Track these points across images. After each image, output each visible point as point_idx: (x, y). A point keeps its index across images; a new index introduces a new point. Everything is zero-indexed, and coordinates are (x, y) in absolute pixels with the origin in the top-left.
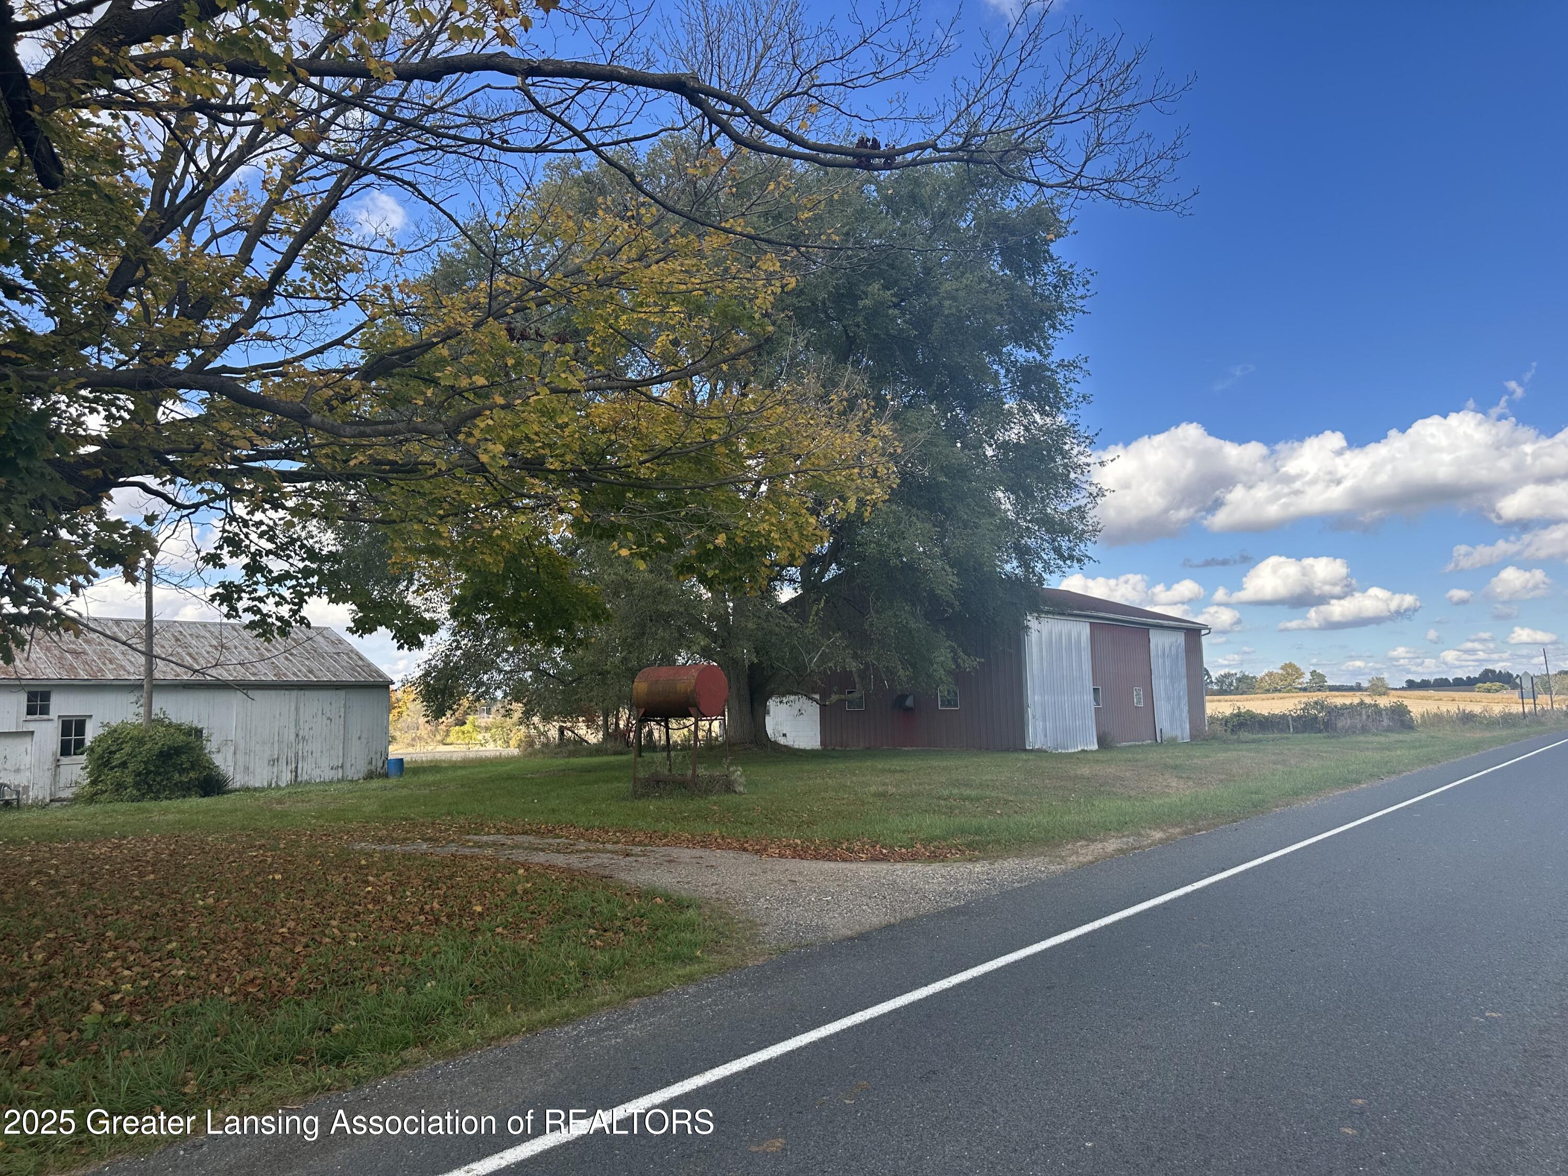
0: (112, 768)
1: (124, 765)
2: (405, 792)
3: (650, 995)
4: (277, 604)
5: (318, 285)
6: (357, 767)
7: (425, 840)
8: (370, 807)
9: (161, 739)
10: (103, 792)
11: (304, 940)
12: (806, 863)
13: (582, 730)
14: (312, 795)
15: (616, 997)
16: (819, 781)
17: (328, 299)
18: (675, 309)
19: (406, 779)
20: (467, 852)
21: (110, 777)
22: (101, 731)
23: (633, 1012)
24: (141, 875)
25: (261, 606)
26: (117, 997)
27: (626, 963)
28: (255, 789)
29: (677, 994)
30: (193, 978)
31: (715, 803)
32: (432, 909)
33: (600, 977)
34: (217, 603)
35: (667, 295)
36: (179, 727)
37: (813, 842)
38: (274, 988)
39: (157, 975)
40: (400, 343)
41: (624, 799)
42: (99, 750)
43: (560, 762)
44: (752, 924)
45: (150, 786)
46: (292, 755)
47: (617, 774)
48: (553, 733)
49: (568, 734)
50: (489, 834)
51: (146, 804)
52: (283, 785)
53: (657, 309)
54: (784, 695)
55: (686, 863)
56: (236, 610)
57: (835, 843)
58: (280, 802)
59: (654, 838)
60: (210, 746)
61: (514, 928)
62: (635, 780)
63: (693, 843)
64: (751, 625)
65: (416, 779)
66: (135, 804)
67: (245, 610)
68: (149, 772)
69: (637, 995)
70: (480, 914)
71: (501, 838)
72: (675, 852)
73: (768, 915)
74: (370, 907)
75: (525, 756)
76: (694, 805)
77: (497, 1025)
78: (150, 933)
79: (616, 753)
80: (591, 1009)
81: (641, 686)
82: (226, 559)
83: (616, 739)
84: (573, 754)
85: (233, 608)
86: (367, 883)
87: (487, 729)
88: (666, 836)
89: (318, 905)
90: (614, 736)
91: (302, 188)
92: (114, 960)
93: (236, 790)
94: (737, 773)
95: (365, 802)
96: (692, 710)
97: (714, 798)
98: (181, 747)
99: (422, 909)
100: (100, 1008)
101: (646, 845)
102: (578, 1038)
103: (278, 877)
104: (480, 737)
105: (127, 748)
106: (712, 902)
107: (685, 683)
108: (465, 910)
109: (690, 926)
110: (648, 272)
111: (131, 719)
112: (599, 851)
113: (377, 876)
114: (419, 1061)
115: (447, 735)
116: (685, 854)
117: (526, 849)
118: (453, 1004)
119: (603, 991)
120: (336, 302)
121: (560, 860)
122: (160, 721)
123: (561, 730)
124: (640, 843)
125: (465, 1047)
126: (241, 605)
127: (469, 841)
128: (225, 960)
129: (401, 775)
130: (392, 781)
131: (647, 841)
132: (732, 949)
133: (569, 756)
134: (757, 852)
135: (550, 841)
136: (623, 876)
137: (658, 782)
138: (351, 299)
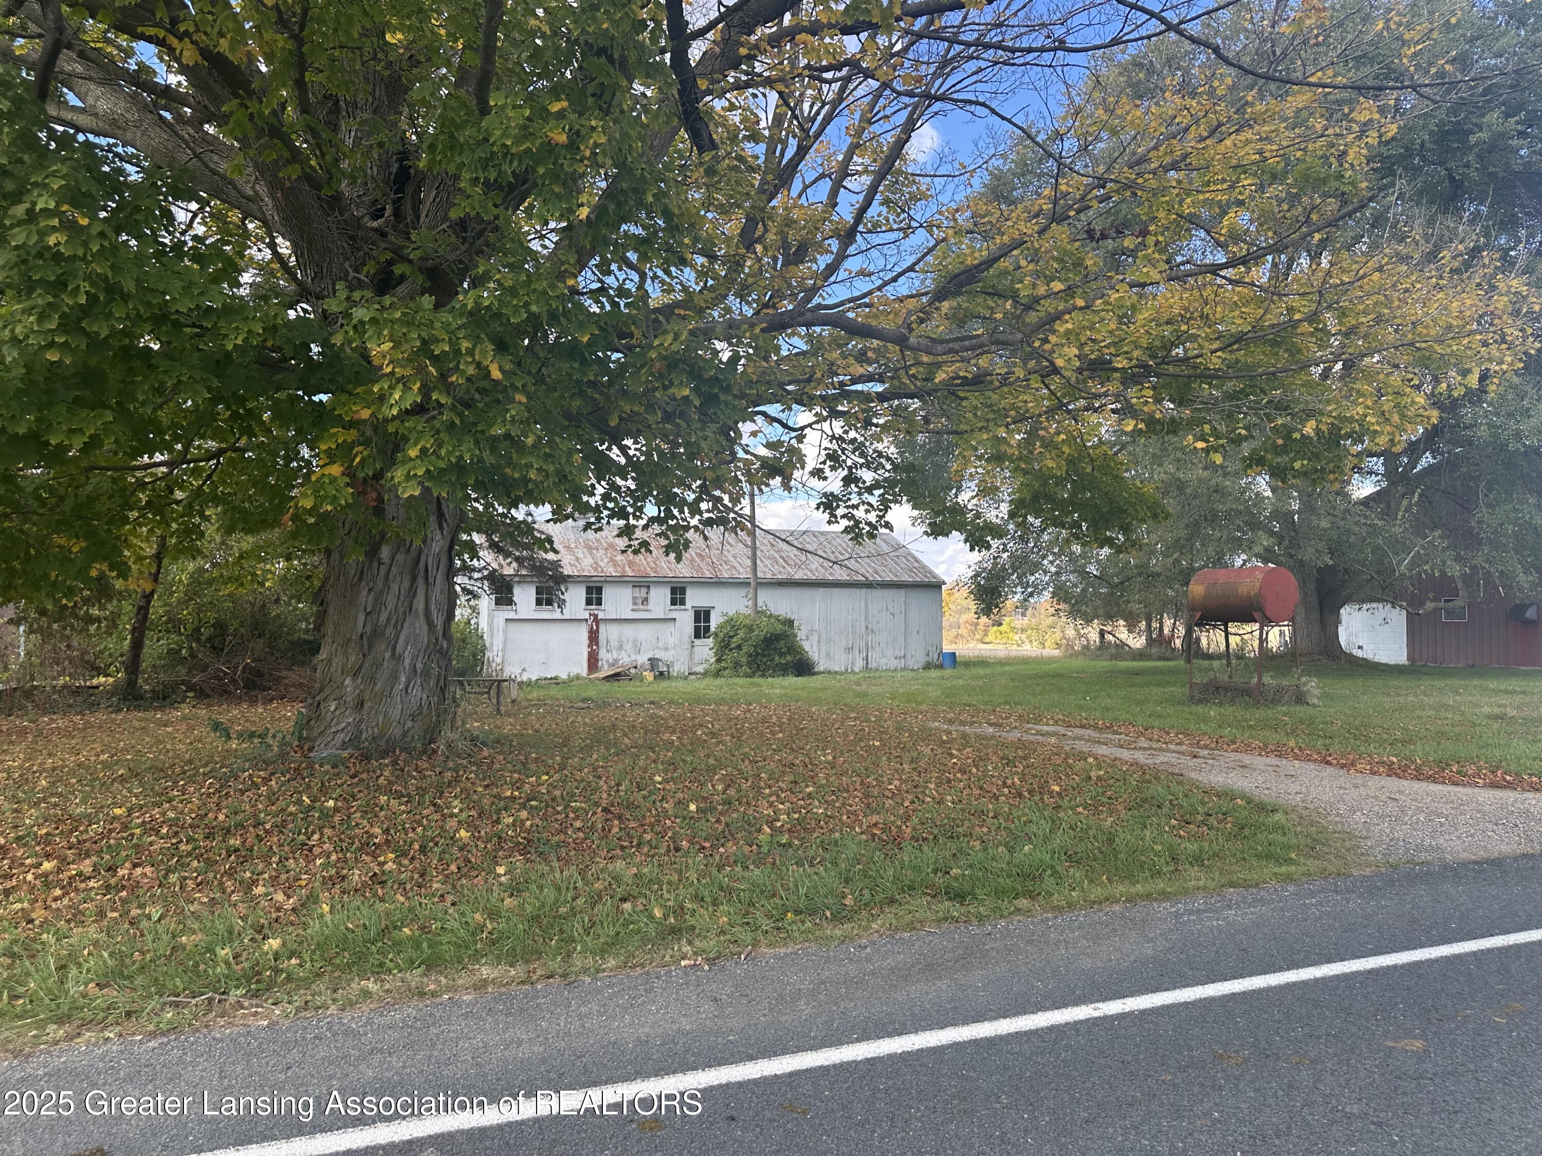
0: (731, 650)
1: (739, 647)
2: (961, 682)
3: (1247, 887)
4: (867, 511)
5: (891, 218)
6: (917, 659)
7: (991, 725)
8: (934, 693)
9: (765, 628)
10: (725, 669)
11: (910, 797)
12: (1406, 783)
13: (1123, 634)
14: (883, 680)
15: (1211, 884)
16: (1411, 698)
17: (899, 230)
18: (1246, 183)
19: (961, 671)
20: (1032, 738)
21: (730, 656)
22: (722, 620)
23: (1231, 900)
24: (773, 733)
25: (855, 512)
26: (779, 824)
27: (1216, 855)
28: (836, 673)
29: (1276, 890)
30: (830, 817)
31: (1285, 714)
32: (1013, 783)
33: (1191, 863)
34: (822, 509)
35: (1240, 168)
36: (777, 618)
37: (1414, 762)
38: (894, 833)
39: (803, 811)
40: (969, 261)
41: (1179, 703)
42: (721, 635)
43: (1104, 664)
44: (1351, 836)
45: (758, 666)
46: (863, 644)
47: (1167, 678)
48: (1094, 636)
49: (1108, 637)
50: (1048, 725)
51: (757, 680)
52: (857, 670)
53: (1225, 186)
54: (1364, 602)
55: (1260, 770)
56: (835, 517)
57: (1442, 764)
58: (858, 683)
59: (1219, 743)
60: (801, 635)
61: (1094, 808)
62: (1192, 685)
63: (1264, 750)
64: (1324, 524)
65: (968, 672)
66: (750, 680)
67: (843, 517)
68: (757, 654)
69: (1232, 885)
70: (1059, 794)
71: (1062, 731)
72: (1246, 759)
73: (1368, 830)
74: (959, 775)
75: (1066, 657)
76: (1260, 714)
77: (1096, 892)
78: (792, 778)
79: (1160, 659)
80: (1186, 892)
81: (1197, 589)
82: (828, 472)
83: (1161, 645)
84: (1113, 657)
85: (833, 515)
86: (952, 756)
87: (1023, 630)
88: (1234, 742)
89: (914, 769)
90: (1159, 641)
91: (876, 128)
92: (771, 795)
93: (821, 673)
94: (1312, 685)
95: (930, 688)
96: (1257, 615)
97: (1284, 709)
98: (780, 635)
99: (1004, 783)
100: (768, 830)
101: (1212, 749)
102: (1177, 915)
103: (877, 744)
104: (1017, 637)
105: (741, 634)
106: (1298, 809)
107: (1249, 586)
108: (1043, 789)
109: (1278, 828)
110: (1221, 148)
111: (744, 610)
112: (1163, 750)
113: (959, 750)
114: (1030, 911)
115: (986, 635)
116: (1260, 761)
117: (1088, 741)
118: (1052, 867)
119: (1195, 877)
120: (907, 231)
121: (1125, 754)
122: (763, 613)
123: (1102, 634)
124: (1206, 747)
125: (1070, 905)
126: (840, 512)
127: (1030, 729)
128: (851, 806)
129: (955, 667)
130: (948, 672)
131: (1213, 745)
132: (1332, 857)
133: (1111, 659)
134: (1343, 766)
135: (1110, 736)
136: (1193, 775)
137: (1217, 688)
138: (921, 226)
